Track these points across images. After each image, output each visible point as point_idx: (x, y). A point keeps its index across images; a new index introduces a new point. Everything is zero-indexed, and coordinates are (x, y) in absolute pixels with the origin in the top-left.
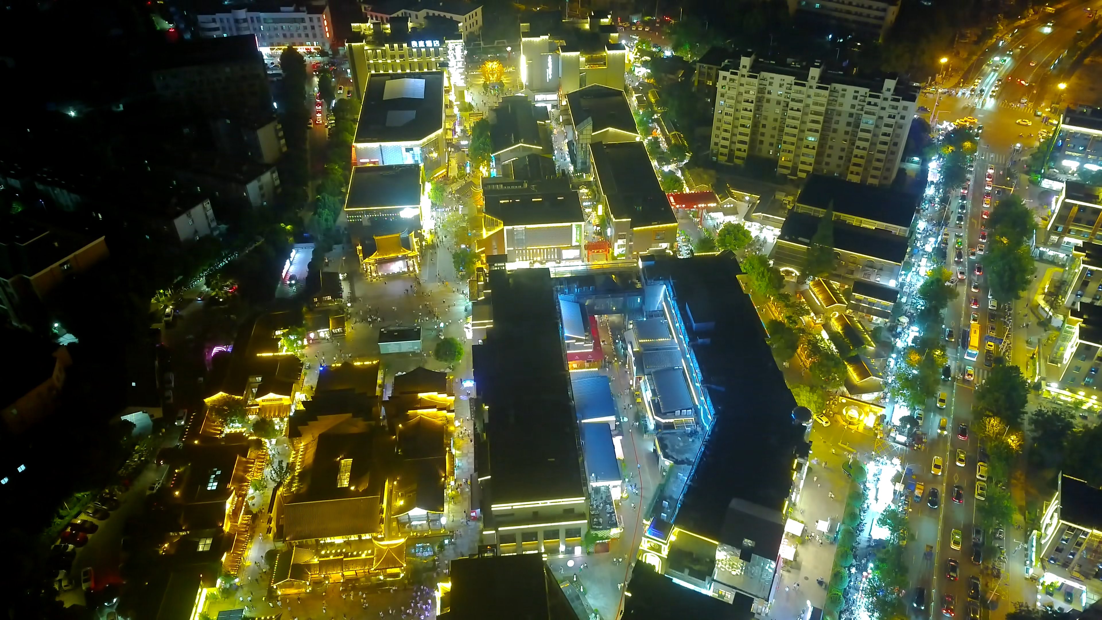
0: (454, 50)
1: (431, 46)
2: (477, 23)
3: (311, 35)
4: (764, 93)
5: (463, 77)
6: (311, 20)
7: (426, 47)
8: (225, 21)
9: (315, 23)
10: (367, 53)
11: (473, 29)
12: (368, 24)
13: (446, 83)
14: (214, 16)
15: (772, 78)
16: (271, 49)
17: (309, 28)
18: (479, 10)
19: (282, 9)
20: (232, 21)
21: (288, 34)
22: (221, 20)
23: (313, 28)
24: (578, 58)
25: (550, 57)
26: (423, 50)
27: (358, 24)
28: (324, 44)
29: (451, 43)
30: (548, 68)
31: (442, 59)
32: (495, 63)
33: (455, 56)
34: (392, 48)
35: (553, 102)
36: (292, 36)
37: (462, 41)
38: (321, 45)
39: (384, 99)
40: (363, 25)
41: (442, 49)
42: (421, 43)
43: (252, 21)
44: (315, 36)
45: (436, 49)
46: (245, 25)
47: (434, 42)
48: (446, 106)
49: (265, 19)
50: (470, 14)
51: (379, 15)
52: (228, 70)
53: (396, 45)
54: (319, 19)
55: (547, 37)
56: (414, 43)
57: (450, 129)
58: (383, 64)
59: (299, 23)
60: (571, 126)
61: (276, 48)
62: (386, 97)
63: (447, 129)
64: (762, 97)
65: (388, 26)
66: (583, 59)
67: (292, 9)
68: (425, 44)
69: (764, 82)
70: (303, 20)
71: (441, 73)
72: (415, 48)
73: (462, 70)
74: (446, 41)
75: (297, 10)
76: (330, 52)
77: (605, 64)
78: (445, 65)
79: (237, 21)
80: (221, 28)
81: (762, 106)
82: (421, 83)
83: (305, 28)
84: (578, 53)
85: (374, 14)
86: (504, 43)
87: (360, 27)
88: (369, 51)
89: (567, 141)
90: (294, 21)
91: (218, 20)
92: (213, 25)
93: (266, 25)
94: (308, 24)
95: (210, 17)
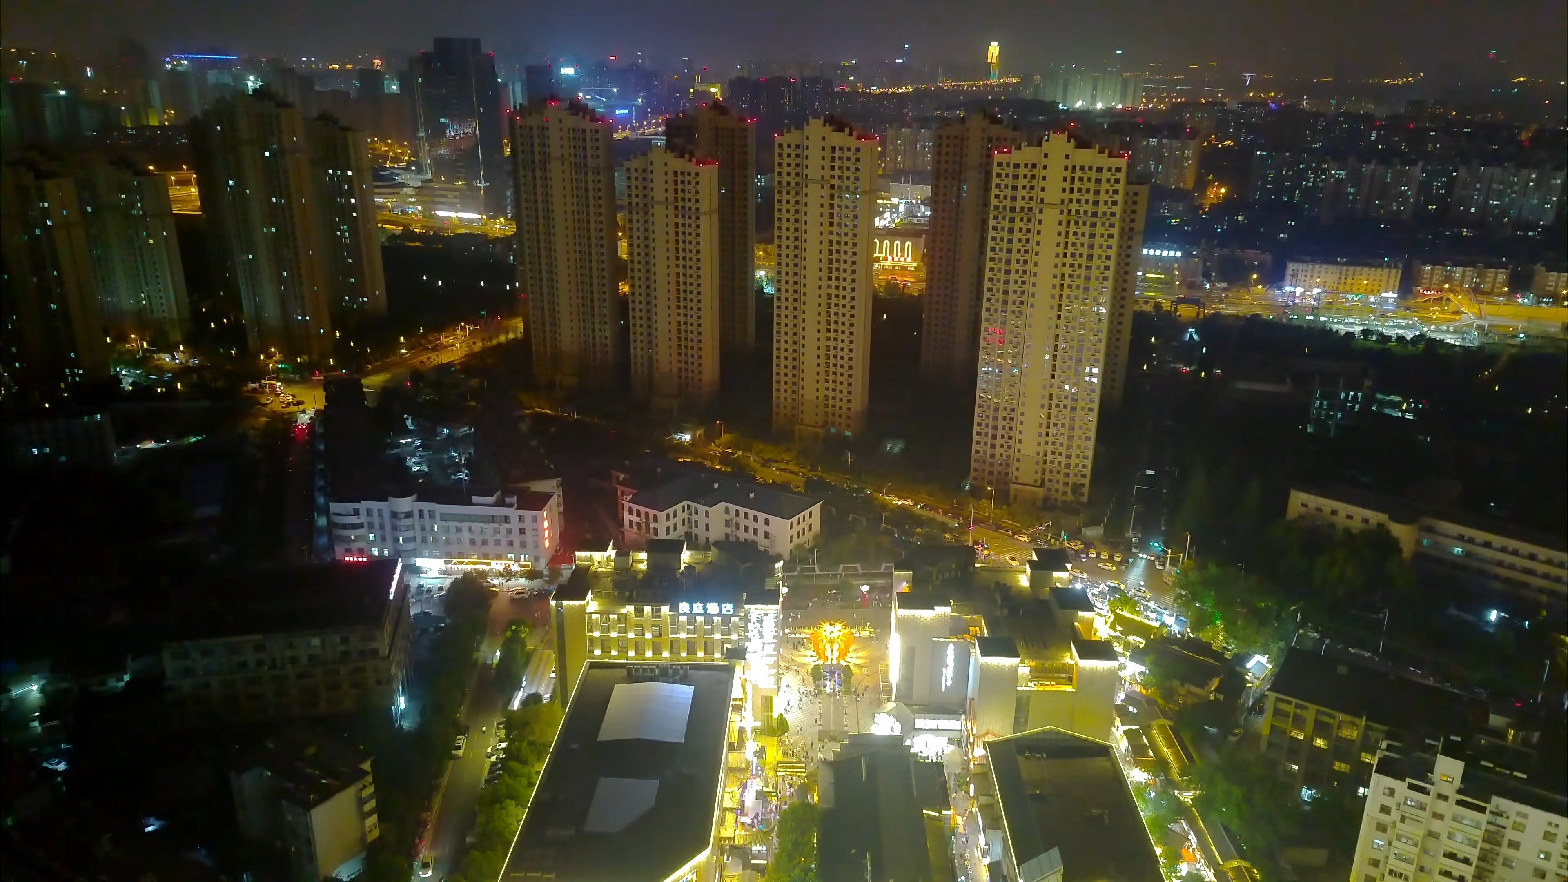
0: (761, 621)
1: (716, 611)
2: (810, 530)
3: (517, 543)
4: (1499, 844)
5: (774, 671)
6: (521, 519)
7: (705, 613)
8: (375, 513)
9: (528, 525)
10: (590, 618)
11: (803, 539)
12: (605, 555)
13: (736, 692)
14: (356, 505)
15: (1525, 816)
16: (447, 563)
17: (516, 531)
18: (816, 509)
19: (475, 499)
20: (386, 515)
21: (479, 541)
22: (369, 513)
23: (522, 532)
24: (1016, 669)
25: (951, 647)
26: (700, 619)
27: (588, 554)
28: (537, 559)
29: (755, 610)
30: (946, 666)
31: (735, 637)
32: (838, 626)
33: (760, 633)
34: (639, 612)
35: (952, 735)
36: (484, 543)
37: (777, 607)
38: (533, 560)
39: (599, 740)
40: (597, 556)
41: (737, 619)
42: (698, 607)
43: (421, 515)
44: (523, 545)
45: (726, 619)
46: (408, 522)
47: (723, 605)
48: (731, 746)
49: (442, 515)
50: (801, 515)
51: (643, 509)
52: (316, 641)
53: (648, 609)
54: (535, 520)
55: (947, 610)
56: (684, 607)
57: (731, 810)
58: (618, 639)
59: (499, 523)
60: (999, 833)
61: (455, 560)
62: (605, 735)
63: (725, 809)
64: (1491, 851)
65: (643, 556)
66: (1024, 671)
67: (491, 500)
68: (705, 609)
69: (1500, 821)
70: (506, 519)
71: (729, 670)
72: (685, 614)
73: (772, 660)
74: (747, 607)
75: (500, 503)
76: (546, 572)
77: (1070, 680)
78: (738, 653)
79: (394, 515)
80: (366, 525)
81: (1493, 872)
82: (687, 691)
83: (509, 531)
84: (1015, 661)
85: (635, 507)
86: (856, 569)
87: (591, 559)
88: (594, 616)
89: (987, 861)
90: (492, 519)
91: (363, 512)
92: (354, 520)
93: (444, 523)
94: (515, 525)
95: (350, 506)
